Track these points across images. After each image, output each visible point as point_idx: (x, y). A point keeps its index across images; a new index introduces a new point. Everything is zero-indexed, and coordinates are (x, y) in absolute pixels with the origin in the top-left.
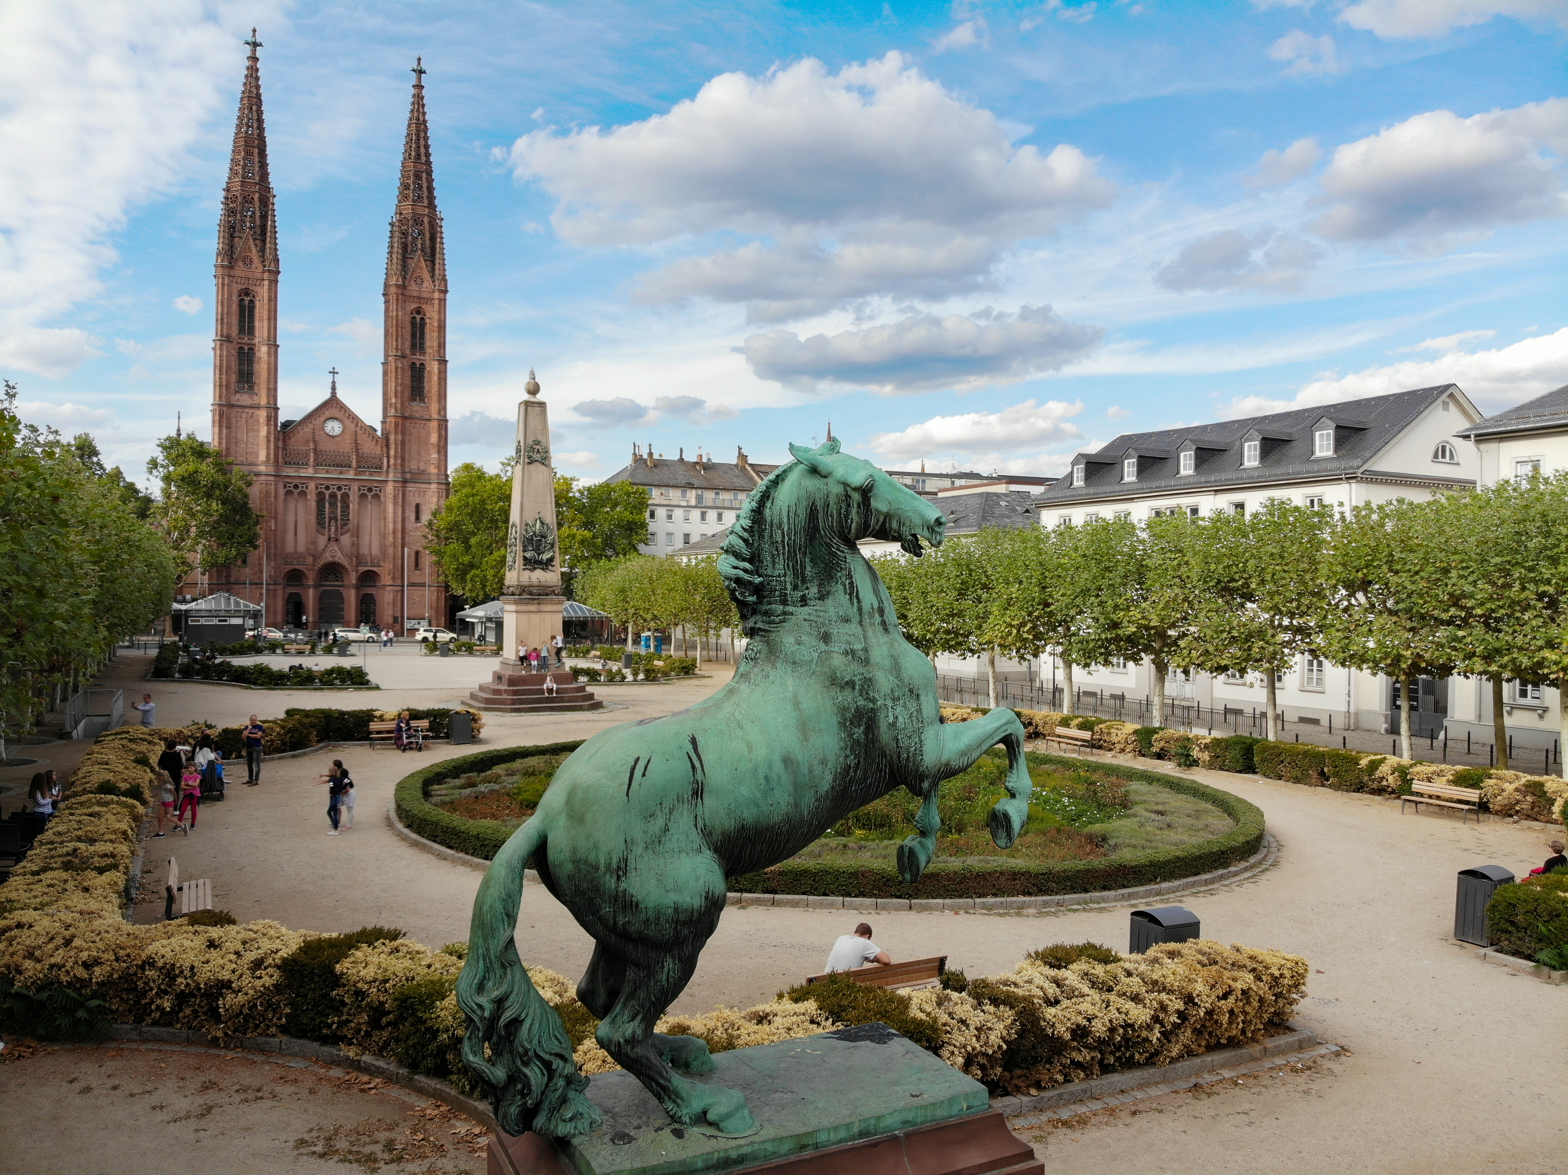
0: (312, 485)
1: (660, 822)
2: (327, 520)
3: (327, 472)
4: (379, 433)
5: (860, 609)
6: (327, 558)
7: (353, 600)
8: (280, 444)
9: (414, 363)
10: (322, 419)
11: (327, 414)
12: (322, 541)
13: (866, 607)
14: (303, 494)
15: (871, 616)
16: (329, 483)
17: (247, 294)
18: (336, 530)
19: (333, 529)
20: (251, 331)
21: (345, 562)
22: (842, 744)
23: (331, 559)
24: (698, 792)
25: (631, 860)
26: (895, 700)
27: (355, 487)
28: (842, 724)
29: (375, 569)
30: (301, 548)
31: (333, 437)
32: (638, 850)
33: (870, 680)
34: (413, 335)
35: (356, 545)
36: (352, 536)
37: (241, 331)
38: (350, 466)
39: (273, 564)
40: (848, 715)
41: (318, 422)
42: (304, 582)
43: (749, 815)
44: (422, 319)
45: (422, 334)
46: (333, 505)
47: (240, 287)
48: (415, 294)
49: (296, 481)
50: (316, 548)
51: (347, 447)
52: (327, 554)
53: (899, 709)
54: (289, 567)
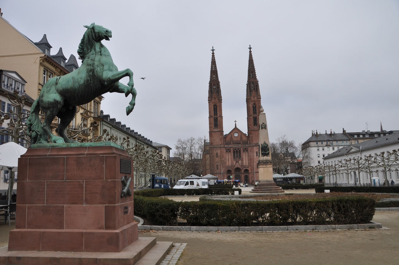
0: (232, 149)
1: (49, 88)
2: (236, 157)
3: (235, 145)
4: (247, 135)
5: (96, 52)
6: (236, 166)
7: (243, 176)
8: (224, 140)
9: (254, 117)
10: (233, 133)
11: (234, 131)
12: (234, 162)
13: (97, 51)
14: (230, 151)
15: (98, 53)
16: (236, 148)
17: (215, 106)
18: (238, 159)
19: (237, 159)
20: (217, 115)
21: (240, 167)
22: (86, 75)
23: (237, 167)
24: (56, 84)
25: (44, 94)
26: (98, 66)
27: (242, 149)
28: (87, 72)
29: (247, 169)
30: (230, 164)
31: (236, 137)
32: (45, 93)
33: (94, 63)
34: (253, 110)
35: (242, 163)
36: (241, 161)
37: (215, 115)
38: (240, 144)
39: (224, 169)
40: (89, 70)
41: (232, 134)
42: (231, 173)
43: (64, 87)
44: (255, 106)
45: (256, 110)
46: (237, 153)
47: (213, 104)
48: (253, 100)
49: (228, 148)
50: (233, 164)
51: (239, 139)
52: (236, 165)
53: (98, 68)
54: (228, 169)
